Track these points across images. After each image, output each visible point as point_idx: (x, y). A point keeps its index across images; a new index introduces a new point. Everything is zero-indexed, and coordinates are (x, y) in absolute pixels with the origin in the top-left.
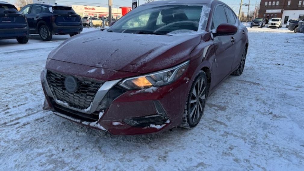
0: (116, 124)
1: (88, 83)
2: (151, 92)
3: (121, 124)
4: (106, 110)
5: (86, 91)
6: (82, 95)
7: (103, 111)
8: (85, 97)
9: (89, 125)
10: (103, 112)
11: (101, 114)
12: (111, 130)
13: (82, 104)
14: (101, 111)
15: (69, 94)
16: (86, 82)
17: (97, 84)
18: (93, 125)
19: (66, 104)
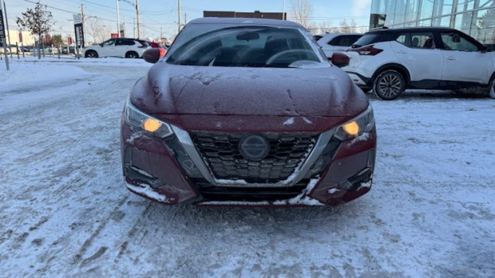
0: (333, 191)
1: (287, 140)
2: (366, 139)
3: (338, 190)
4: (322, 174)
5: (288, 152)
6: (278, 160)
7: (318, 176)
8: (285, 162)
9: (288, 203)
10: (317, 178)
11: (313, 183)
12: (330, 201)
13: (276, 175)
14: (313, 177)
15: (250, 164)
16: (283, 139)
17: (303, 139)
18: (296, 202)
19: (242, 182)
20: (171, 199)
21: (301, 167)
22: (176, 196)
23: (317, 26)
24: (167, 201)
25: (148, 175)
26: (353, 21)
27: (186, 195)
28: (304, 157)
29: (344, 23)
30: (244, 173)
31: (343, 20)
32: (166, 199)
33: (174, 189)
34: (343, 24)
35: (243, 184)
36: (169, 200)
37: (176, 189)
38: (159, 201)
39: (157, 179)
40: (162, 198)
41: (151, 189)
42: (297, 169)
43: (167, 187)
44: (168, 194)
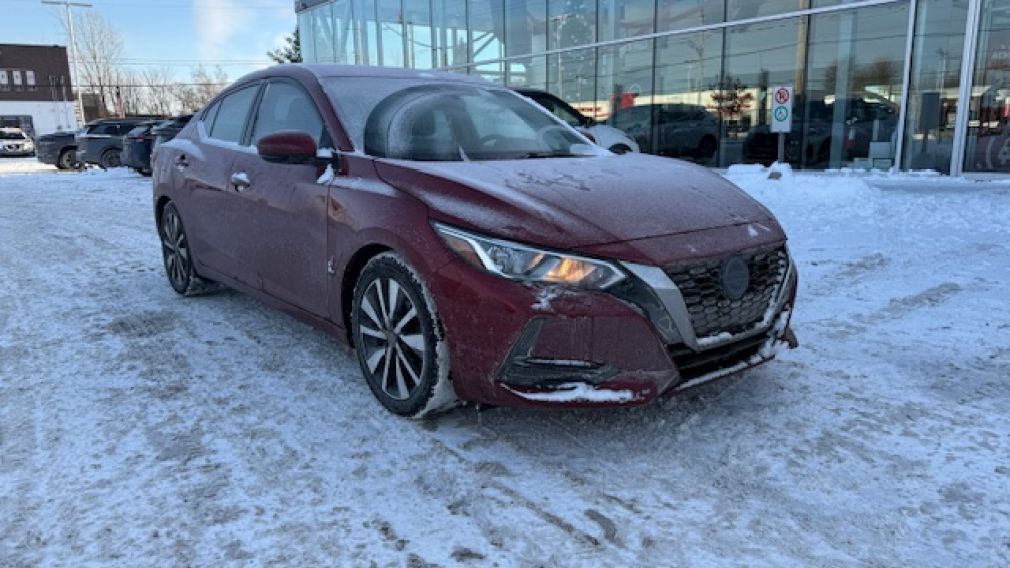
5: (765, 277)
6: (757, 293)
7: (787, 306)
8: (761, 294)
11: (784, 317)
15: (732, 305)
19: (726, 335)
20: (644, 392)
21: (777, 298)
22: (650, 384)
23: (139, 79)
24: (638, 397)
25: (582, 363)
26: (220, 70)
27: (666, 378)
28: (778, 282)
29: (201, 74)
30: (725, 321)
31: (196, 67)
32: (634, 395)
33: (642, 375)
34: (198, 76)
35: (728, 340)
36: (641, 395)
37: (644, 373)
38: (622, 402)
39: (602, 365)
40: (627, 395)
41: (591, 387)
42: (772, 302)
43: (626, 374)
44: (634, 387)
